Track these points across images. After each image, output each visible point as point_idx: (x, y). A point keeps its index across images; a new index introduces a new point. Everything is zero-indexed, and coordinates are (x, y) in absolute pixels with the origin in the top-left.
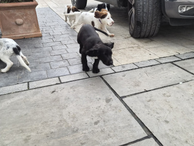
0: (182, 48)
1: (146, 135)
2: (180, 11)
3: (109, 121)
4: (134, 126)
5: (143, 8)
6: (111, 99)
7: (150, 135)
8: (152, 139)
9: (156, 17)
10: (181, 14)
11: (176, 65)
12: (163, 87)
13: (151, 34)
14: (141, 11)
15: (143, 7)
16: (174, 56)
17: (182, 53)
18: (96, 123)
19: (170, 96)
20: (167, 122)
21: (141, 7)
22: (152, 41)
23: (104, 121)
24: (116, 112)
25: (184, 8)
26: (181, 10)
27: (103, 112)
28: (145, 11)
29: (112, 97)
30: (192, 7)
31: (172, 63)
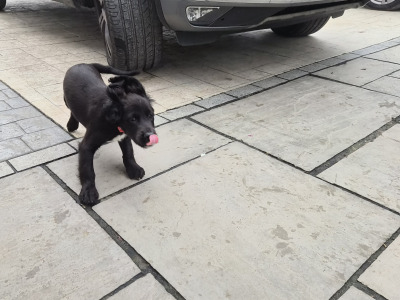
0: (206, 87)
1: (139, 271)
2: (190, 18)
3: (60, 261)
4: (115, 259)
5: (122, 12)
6: (67, 212)
7: (146, 268)
8: (150, 276)
9: (150, 30)
10: (192, 23)
11: (195, 121)
12: (172, 168)
13: (149, 63)
14: (118, 17)
15: (121, 9)
16: (193, 103)
17: (206, 96)
18: (31, 275)
19: (184, 183)
20: (177, 235)
21: (117, 10)
22: (153, 76)
23: (51, 265)
24: (78, 239)
25: (197, 12)
26: (191, 15)
27: (48, 245)
28: (127, 17)
29: (68, 208)
30: (209, 11)
31: (188, 117)
